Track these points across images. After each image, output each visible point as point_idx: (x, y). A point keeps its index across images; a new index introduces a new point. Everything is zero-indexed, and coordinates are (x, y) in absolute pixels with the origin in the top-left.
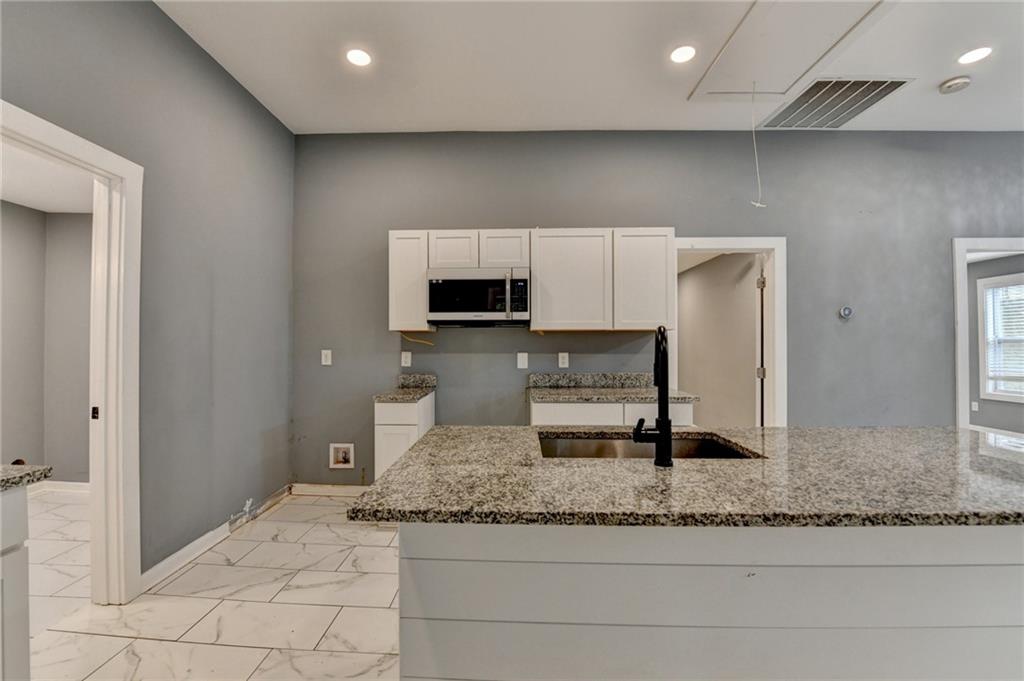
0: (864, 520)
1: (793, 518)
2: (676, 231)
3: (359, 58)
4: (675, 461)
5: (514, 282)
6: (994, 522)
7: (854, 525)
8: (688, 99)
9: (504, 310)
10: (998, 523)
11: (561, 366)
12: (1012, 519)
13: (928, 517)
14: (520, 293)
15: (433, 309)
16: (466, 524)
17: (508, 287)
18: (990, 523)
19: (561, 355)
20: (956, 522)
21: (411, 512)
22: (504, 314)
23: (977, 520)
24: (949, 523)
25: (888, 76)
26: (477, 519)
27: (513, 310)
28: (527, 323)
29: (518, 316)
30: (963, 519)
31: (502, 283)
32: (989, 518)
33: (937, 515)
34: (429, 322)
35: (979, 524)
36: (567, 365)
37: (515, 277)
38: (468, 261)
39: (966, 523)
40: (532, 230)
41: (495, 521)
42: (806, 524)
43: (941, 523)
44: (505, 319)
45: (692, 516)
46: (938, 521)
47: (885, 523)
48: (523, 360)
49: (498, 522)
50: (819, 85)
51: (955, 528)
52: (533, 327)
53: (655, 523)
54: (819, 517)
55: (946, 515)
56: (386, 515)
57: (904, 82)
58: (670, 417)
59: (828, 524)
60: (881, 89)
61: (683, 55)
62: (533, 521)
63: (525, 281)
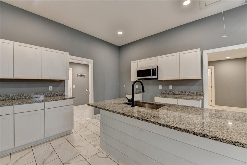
0: (136, 118)
1: (126, 115)
4: (135, 106)
5: (153, 69)
6: (161, 125)
7: (135, 118)
8: (200, 9)
9: (151, 76)
10: (162, 126)
11: (170, 89)
13: (147, 120)
14: (155, 71)
15: (138, 76)
18: (160, 125)
19: (170, 86)
20: (153, 123)
23: (157, 124)
24: (152, 123)
29: (154, 77)
30: (154, 123)
31: (150, 70)
32: (160, 124)
33: (149, 120)
34: (137, 79)
35: (158, 125)
36: (172, 89)
38: (145, 66)
39: (155, 124)
40: (158, 57)
42: (128, 116)
43: (150, 122)
44: (151, 78)
46: (149, 122)
47: (140, 120)
48: (160, 87)
51: (153, 124)
52: (159, 79)
55: (151, 121)
59: (131, 117)
63: (156, 69)
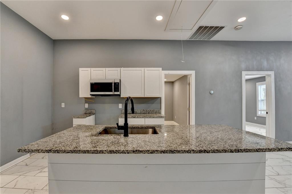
0: (161, 152)
1: (141, 151)
2: (162, 69)
3: (65, 17)
4: (129, 135)
5: (115, 83)
6: (198, 152)
7: (158, 153)
8: (165, 31)
10: (199, 153)
12: (203, 152)
13: (179, 151)
14: (117, 86)
15: (92, 91)
16: (50, 153)
17: (113, 85)
18: (197, 153)
20: (187, 152)
21: (35, 150)
22: (112, 92)
23: (193, 152)
24: (185, 153)
25: (220, 25)
26: (53, 152)
27: (115, 91)
28: (119, 95)
29: (116, 93)
30: (189, 152)
31: (111, 83)
32: (197, 151)
33: (182, 150)
34: (91, 95)
35: (194, 153)
37: (115, 82)
38: (102, 77)
39: (190, 153)
40: (121, 68)
41: (58, 152)
42: (145, 153)
43: (183, 153)
44: (112, 94)
45: (113, 151)
46: (182, 152)
47: (167, 153)
48: (120, 106)
49: (59, 153)
50: (200, 28)
51: (187, 154)
52: (121, 96)
53: (103, 153)
54: (148, 151)
55: (184, 150)
56: (28, 151)
57: (224, 27)
58: (128, 122)
59: (151, 153)
60: (219, 29)
61: (159, 18)
62: (69, 152)
63: (118, 83)
